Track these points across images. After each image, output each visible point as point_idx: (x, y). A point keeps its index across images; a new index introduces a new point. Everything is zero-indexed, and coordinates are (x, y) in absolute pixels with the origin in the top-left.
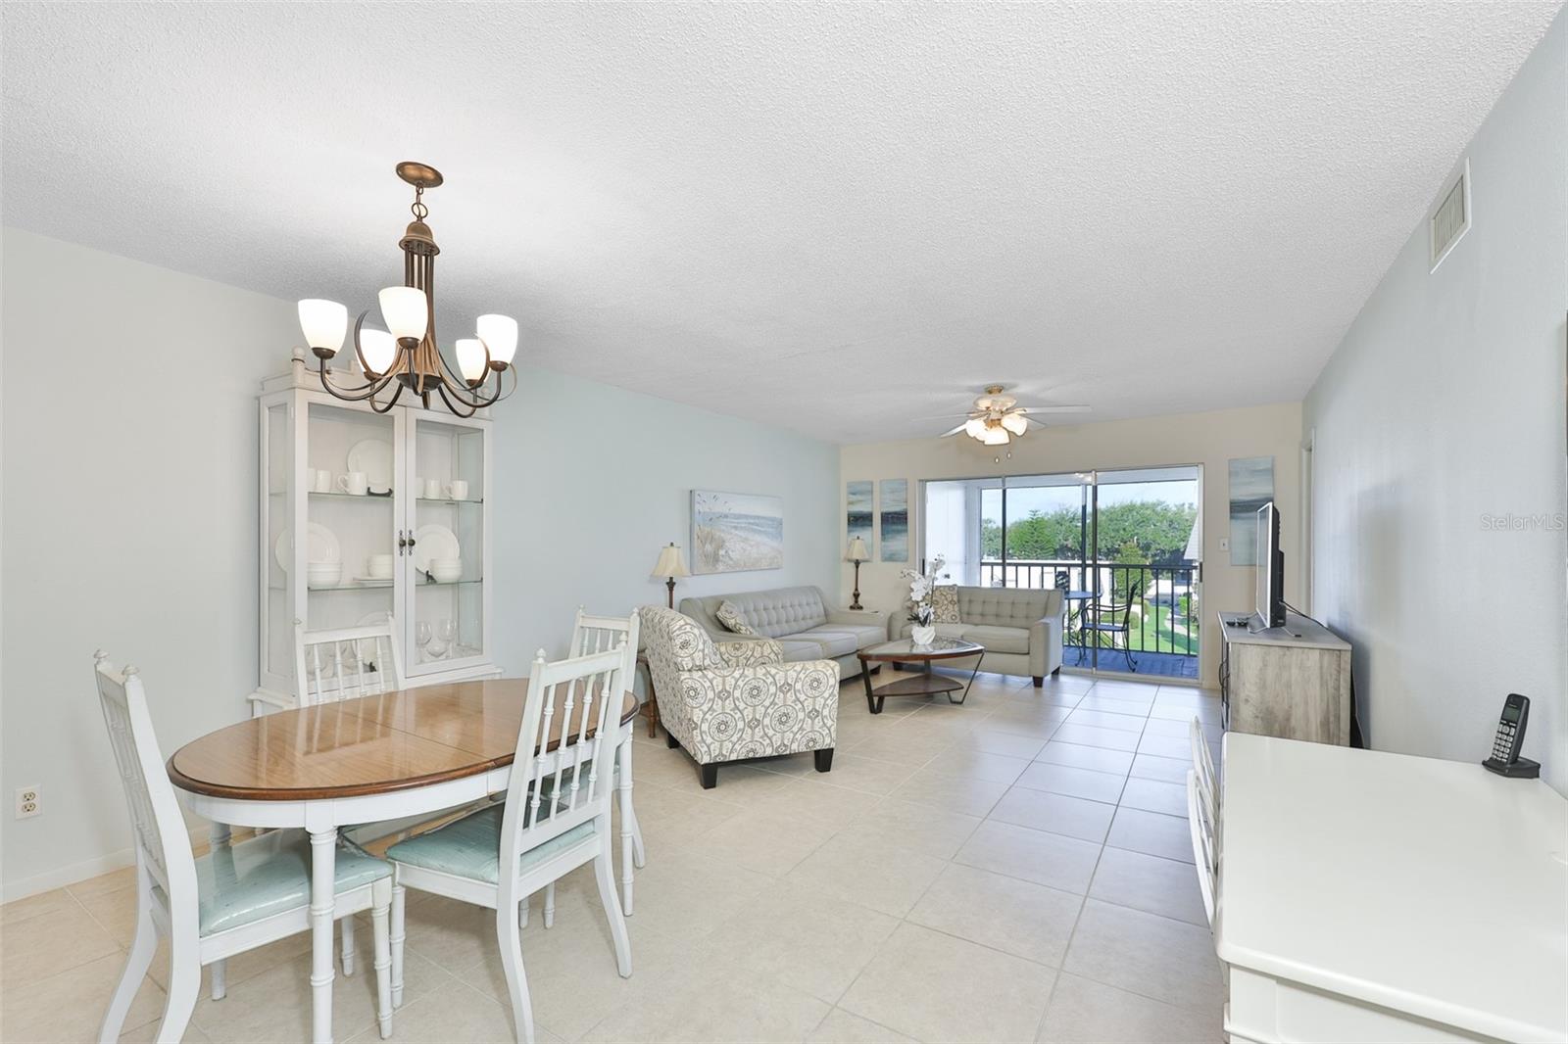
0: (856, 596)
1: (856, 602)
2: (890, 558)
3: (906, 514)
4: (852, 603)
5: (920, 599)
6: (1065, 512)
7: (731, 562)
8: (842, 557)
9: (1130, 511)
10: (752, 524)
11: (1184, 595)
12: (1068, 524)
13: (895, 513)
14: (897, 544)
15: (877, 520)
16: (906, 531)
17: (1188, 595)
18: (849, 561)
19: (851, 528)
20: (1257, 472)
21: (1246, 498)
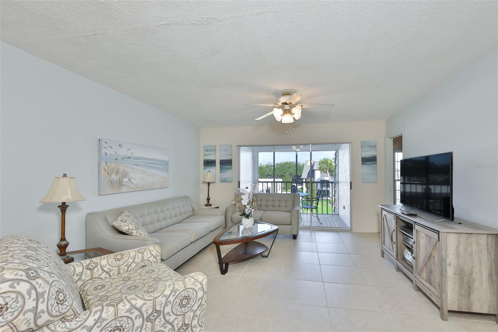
0: (208, 199)
1: (208, 202)
2: (224, 181)
3: (232, 160)
4: (206, 203)
5: (246, 204)
6: (269, 164)
7: (133, 186)
8: (201, 182)
9: (287, 164)
10: (149, 163)
11: (301, 188)
12: (270, 168)
13: (226, 160)
14: (228, 174)
15: (218, 163)
16: (231, 168)
17: (302, 188)
18: (204, 182)
20: (370, 146)
21: (367, 156)
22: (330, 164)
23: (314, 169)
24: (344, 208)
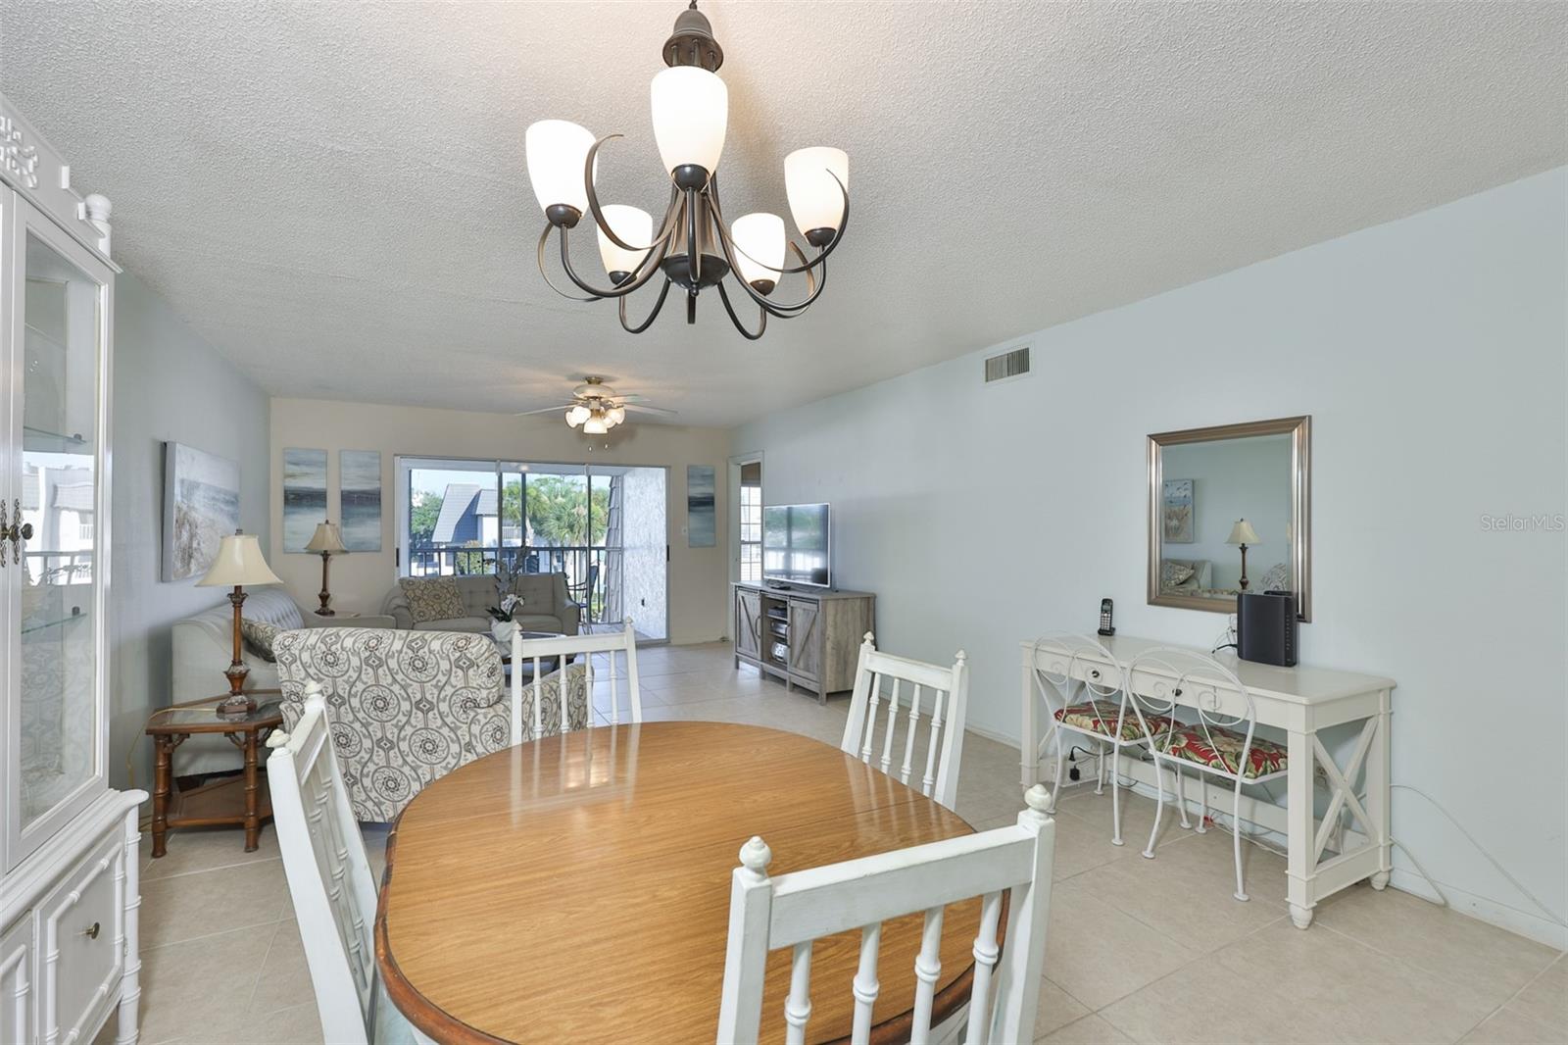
0: (325, 598)
1: (324, 605)
2: (354, 547)
3: (380, 493)
10: (219, 500)
13: (363, 492)
14: (367, 530)
15: (334, 501)
16: (379, 514)
19: (289, 509)
20: (704, 477)
21: (699, 496)
22: (535, 499)
23: (477, 513)
24: (643, 604)
